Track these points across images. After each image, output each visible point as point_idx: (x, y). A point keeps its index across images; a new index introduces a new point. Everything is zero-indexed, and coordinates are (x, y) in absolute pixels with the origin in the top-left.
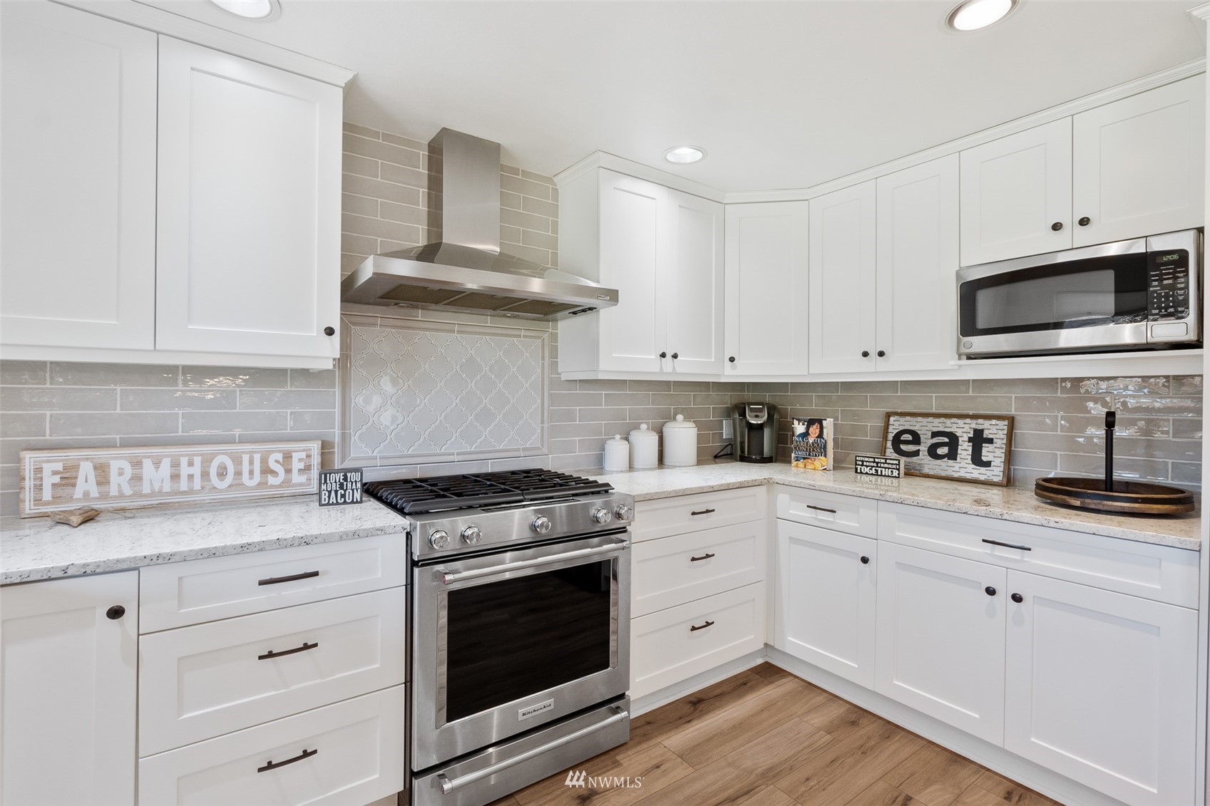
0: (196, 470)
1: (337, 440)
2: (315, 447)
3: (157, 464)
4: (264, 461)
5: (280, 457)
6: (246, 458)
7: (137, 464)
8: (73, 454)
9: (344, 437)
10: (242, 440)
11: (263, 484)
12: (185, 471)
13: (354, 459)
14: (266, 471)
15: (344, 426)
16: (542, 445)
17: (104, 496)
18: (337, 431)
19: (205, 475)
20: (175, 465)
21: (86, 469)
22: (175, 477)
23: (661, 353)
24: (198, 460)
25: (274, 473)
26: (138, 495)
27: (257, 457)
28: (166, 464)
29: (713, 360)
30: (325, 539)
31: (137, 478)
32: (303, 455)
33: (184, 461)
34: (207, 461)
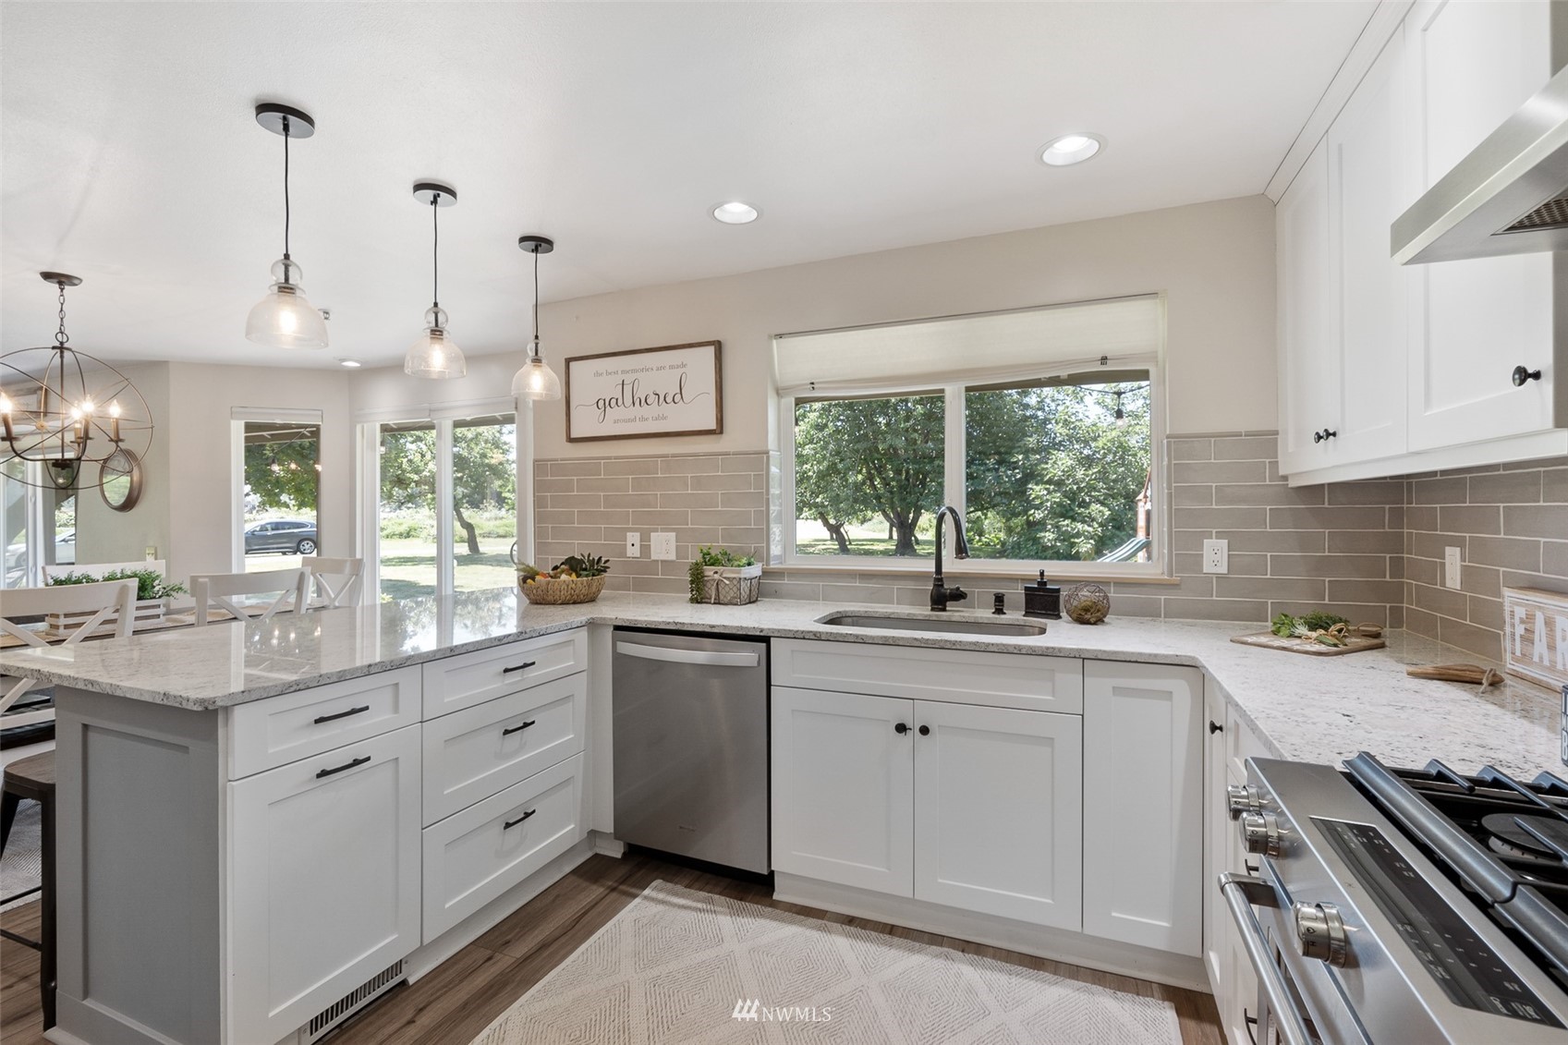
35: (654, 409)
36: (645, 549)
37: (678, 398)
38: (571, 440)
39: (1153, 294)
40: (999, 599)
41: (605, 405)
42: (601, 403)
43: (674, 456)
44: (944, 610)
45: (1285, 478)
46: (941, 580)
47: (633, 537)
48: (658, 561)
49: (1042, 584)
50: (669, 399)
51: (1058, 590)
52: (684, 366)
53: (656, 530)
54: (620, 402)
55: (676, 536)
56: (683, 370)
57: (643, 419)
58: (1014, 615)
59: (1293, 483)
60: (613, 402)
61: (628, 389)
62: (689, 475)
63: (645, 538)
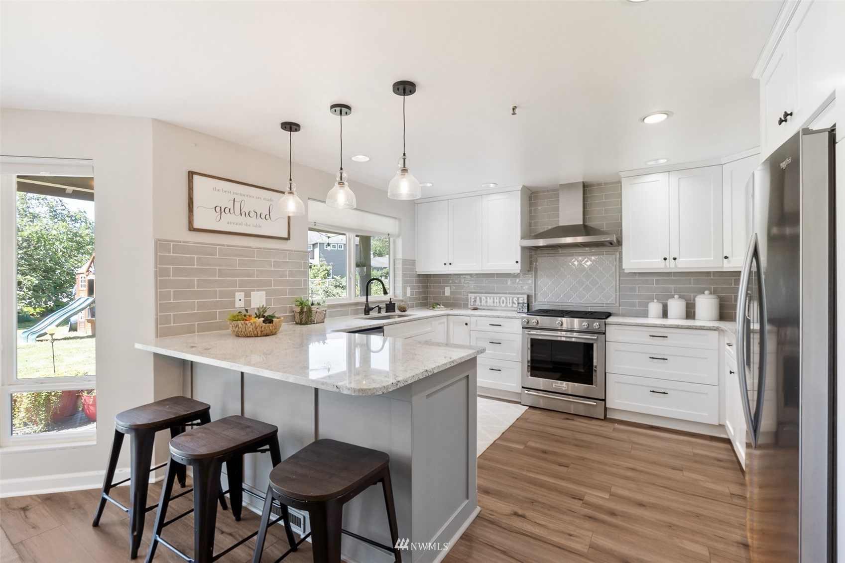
0: (498, 301)
1: (533, 295)
2: (525, 297)
3: (490, 298)
4: (513, 300)
5: (516, 299)
6: (508, 298)
7: (487, 298)
8: (476, 295)
9: (535, 294)
10: (509, 293)
11: (512, 306)
12: (495, 301)
13: (539, 302)
14: (513, 303)
15: (535, 291)
16: (616, 303)
17: (481, 305)
18: (534, 292)
19: (500, 302)
20: (494, 299)
21: (478, 298)
22: (494, 302)
23: (665, 257)
24: (498, 298)
25: (515, 303)
26: (487, 306)
27: (511, 298)
28: (492, 298)
29: (712, 259)
30: (502, 317)
31: (486, 302)
32: (522, 299)
33: (495, 298)
34: (500, 298)
35: (253, 220)
36: (248, 302)
37: (268, 217)
38: (192, 228)
39: (396, 218)
40: (380, 309)
41: (221, 211)
42: (218, 209)
43: (264, 249)
44: (369, 314)
45: (416, 272)
46: (368, 304)
47: (240, 295)
48: (255, 308)
49: (390, 302)
50: (263, 216)
51: (395, 304)
52: (272, 201)
53: (254, 291)
54: (232, 211)
55: (266, 293)
56: (271, 203)
57: (246, 225)
58: (383, 313)
59: (418, 273)
60: (227, 210)
61: (237, 205)
62: (273, 260)
63: (248, 295)
